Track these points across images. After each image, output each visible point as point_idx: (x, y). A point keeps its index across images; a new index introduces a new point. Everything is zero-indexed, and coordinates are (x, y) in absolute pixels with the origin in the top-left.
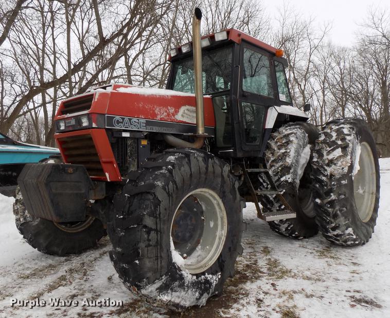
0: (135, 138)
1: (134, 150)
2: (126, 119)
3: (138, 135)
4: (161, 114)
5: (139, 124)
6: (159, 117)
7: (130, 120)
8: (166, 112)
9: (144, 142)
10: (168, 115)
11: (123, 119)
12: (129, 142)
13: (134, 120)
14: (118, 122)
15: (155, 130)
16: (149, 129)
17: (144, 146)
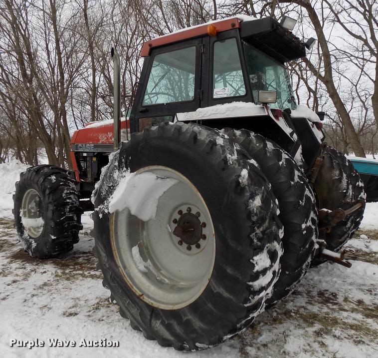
0: (90, 157)
1: (90, 164)
2: (84, 145)
3: (91, 155)
4: (103, 139)
5: (90, 147)
6: (101, 142)
7: (86, 145)
8: (106, 136)
9: (95, 159)
10: (107, 139)
11: (82, 145)
12: (88, 159)
14: (80, 147)
15: (99, 150)
16: (95, 150)
17: (94, 162)
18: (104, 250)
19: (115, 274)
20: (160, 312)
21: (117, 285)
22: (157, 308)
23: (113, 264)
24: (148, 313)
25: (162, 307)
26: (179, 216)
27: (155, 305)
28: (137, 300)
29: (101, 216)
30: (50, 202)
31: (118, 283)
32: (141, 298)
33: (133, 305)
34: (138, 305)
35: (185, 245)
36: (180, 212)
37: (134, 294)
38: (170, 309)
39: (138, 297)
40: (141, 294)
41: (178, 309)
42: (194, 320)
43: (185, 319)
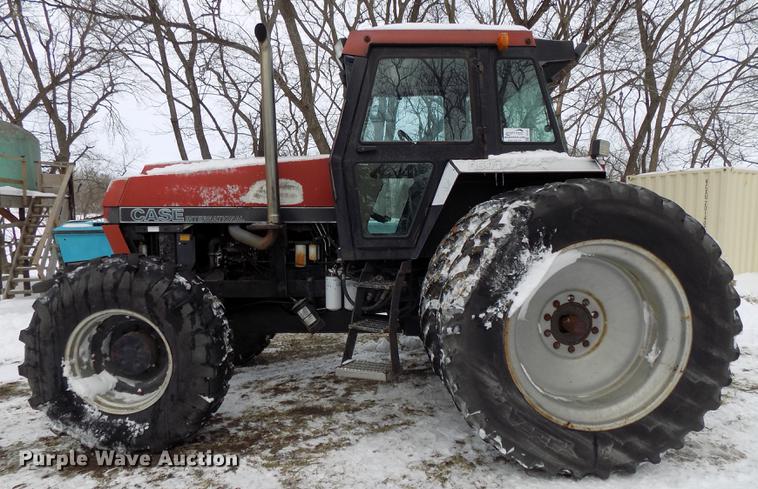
0: (171, 233)
1: (169, 248)
2: (151, 209)
3: (173, 229)
4: (211, 197)
5: (173, 214)
6: (207, 203)
7: (157, 210)
8: (222, 193)
9: (185, 238)
10: (226, 197)
11: (146, 210)
12: (161, 238)
13: (164, 209)
14: (138, 215)
15: (202, 220)
16: (190, 220)
17: (184, 243)
18: (495, 378)
19: (521, 408)
20: (608, 434)
21: (525, 422)
22: (600, 432)
23: (515, 394)
24: (589, 443)
25: (607, 427)
26: (555, 309)
27: (594, 428)
28: (564, 432)
29: (488, 325)
30: (198, 331)
31: (526, 418)
32: (569, 427)
33: (560, 441)
34: (568, 438)
35: (564, 348)
36: (556, 303)
37: (558, 425)
38: (622, 425)
39: (565, 428)
40: (565, 423)
41: (636, 422)
42: (666, 426)
43: (650, 429)
